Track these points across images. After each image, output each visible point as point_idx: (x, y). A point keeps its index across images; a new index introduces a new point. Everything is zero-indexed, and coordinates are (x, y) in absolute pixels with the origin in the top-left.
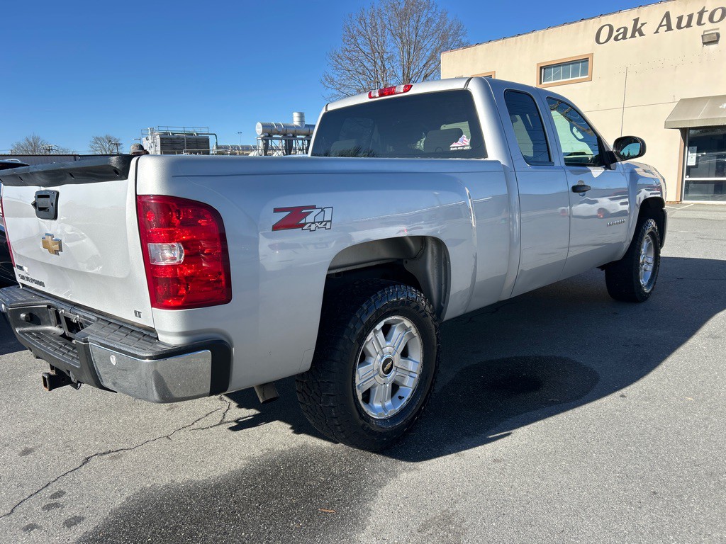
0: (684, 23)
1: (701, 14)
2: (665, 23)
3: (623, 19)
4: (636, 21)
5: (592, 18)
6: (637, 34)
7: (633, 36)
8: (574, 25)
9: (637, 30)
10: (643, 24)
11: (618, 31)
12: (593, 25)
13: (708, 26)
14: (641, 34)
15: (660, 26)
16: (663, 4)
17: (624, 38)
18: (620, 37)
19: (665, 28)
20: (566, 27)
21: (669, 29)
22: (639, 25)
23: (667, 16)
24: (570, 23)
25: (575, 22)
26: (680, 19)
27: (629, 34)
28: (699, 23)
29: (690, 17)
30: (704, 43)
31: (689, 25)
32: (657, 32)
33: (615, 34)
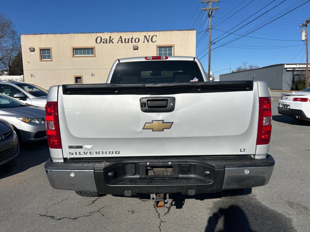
0: (127, 41)
1: (132, 39)
2: (120, 40)
3: (106, 36)
4: (110, 37)
5: (94, 33)
6: (111, 42)
7: (110, 43)
8: (86, 34)
9: (111, 41)
10: (113, 39)
11: (104, 40)
12: (94, 36)
13: (134, 44)
14: (112, 42)
15: (119, 41)
16: (119, 33)
17: (106, 43)
18: (105, 42)
19: (121, 42)
20: (83, 34)
21: (122, 42)
22: (111, 39)
23: (121, 37)
24: (85, 33)
25: (87, 33)
26: (125, 39)
27: (108, 42)
28: (132, 42)
29: (129, 39)
30: (134, 49)
31: (128, 42)
32: (118, 43)
33: (103, 41)
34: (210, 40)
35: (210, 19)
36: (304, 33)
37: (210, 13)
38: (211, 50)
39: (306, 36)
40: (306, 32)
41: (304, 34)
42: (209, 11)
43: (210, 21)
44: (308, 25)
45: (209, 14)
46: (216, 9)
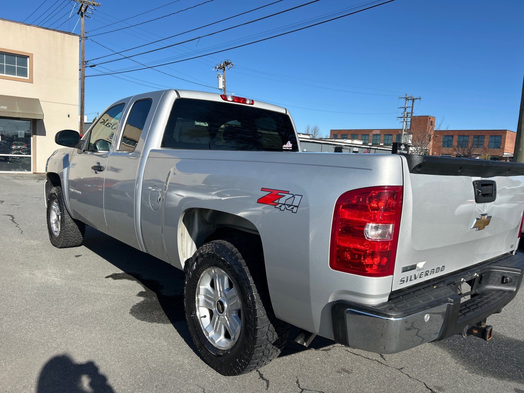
34: (83, 59)
35: (83, 19)
36: (221, 78)
37: (83, 9)
38: (85, 77)
39: (224, 82)
40: (224, 78)
41: (221, 80)
42: (82, 5)
43: (83, 23)
44: (226, 68)
45: (80, 10)
46: (94, 5)
